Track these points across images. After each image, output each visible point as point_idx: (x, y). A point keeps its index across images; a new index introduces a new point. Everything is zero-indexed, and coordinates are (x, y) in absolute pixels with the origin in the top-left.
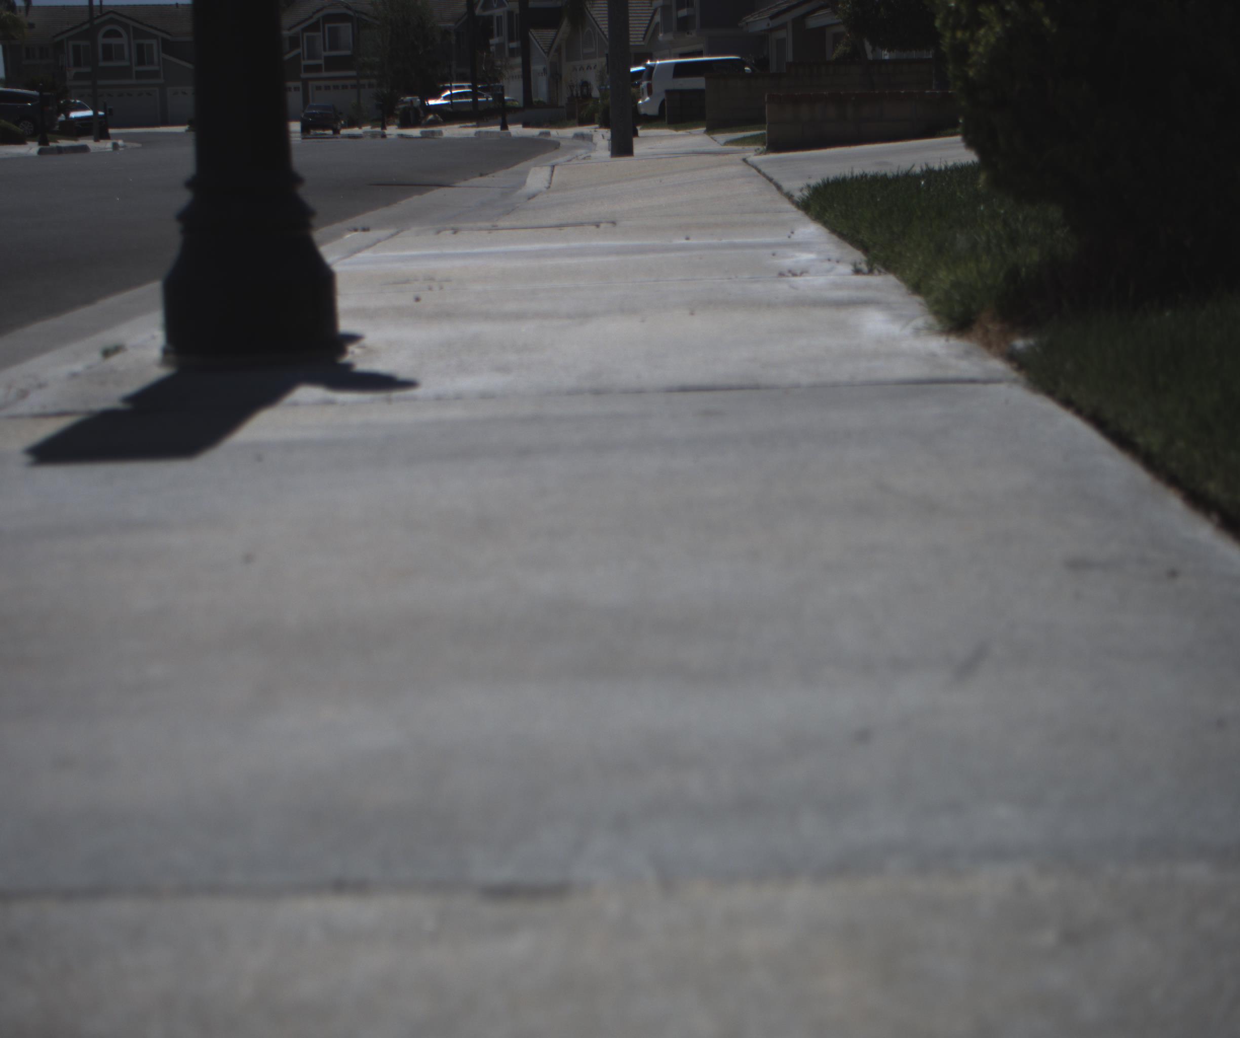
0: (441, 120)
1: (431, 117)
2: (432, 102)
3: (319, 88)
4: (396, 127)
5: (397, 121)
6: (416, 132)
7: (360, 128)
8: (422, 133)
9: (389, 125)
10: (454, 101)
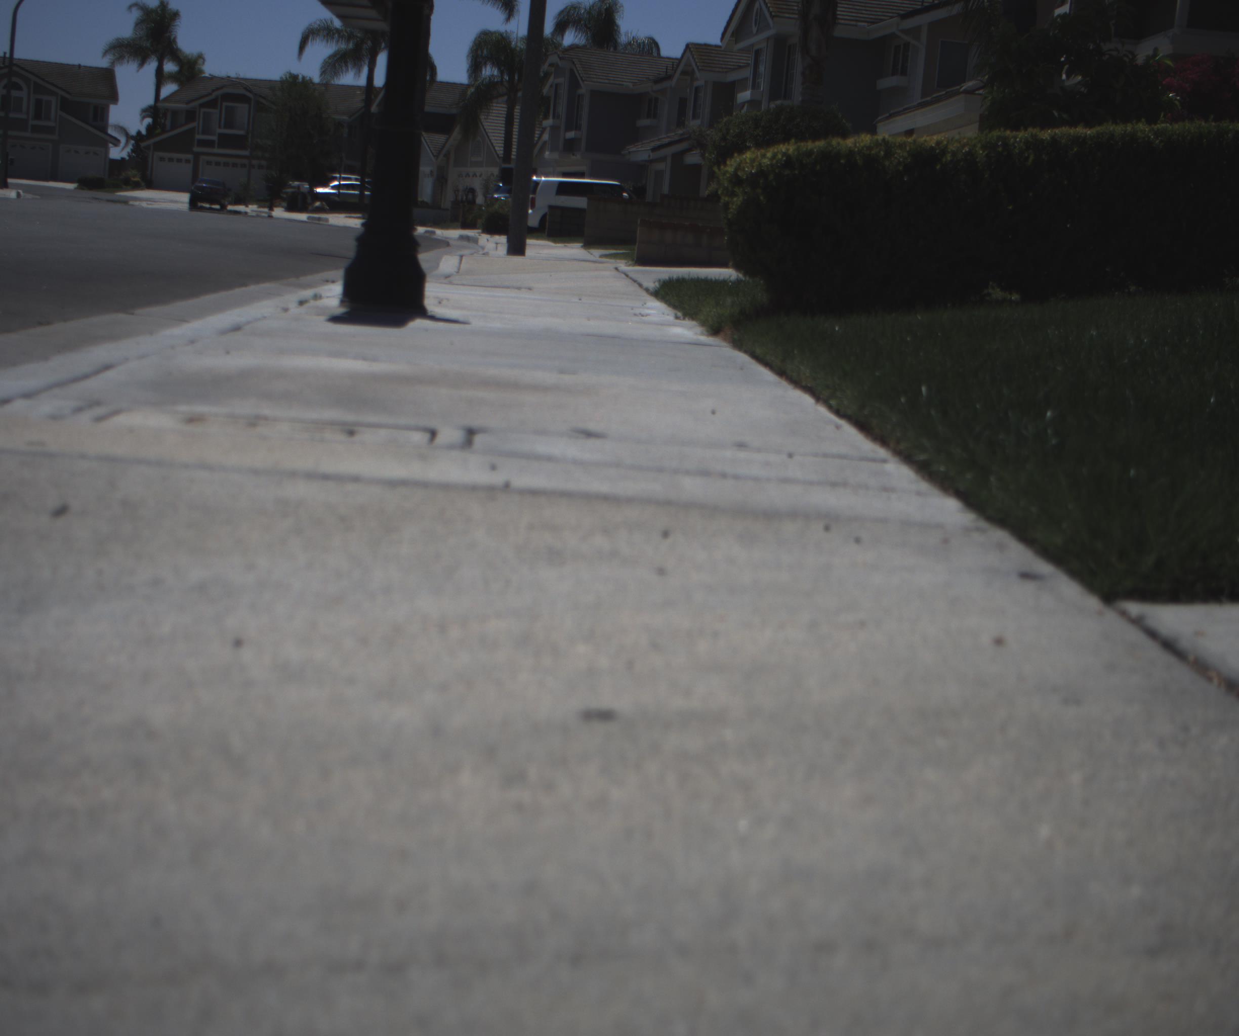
0: (328, 208)
1: (318, 204)
2: (320, 190)
3: (209, 163)
4: (283, 209)
5: (285, 204)
6: (303, 217)
7: (247, 206)
8: (309, 218)
9: (276, 206)
10: (341, 191)
